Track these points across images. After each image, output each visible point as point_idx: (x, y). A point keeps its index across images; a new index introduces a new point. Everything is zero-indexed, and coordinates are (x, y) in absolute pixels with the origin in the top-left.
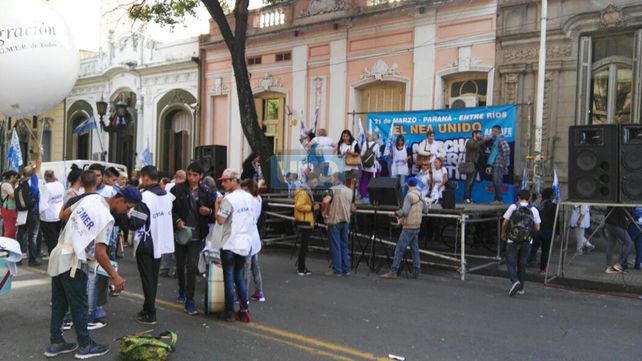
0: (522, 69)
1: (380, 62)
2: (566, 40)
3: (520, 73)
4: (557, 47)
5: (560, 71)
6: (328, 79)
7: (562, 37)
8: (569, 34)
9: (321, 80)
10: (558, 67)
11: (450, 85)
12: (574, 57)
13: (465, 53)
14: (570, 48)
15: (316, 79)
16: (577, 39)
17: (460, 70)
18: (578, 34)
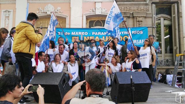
0: (128, 15)
1: (49, 5)
2: (146, 4)
3: (127, 17)
4: (143, 7)
5: (145, 17)
6: (14, 12)
7: (145, 3)
8: (148, 2)
9: (9, 12)
10: (145, 15)
11: (89, 21)
12: (150, 12)
13: (98, 6)
14: (148, 8)
15: (6, 11)
16: (151, 4)
17: (96, 14)
18: (151, 2)
